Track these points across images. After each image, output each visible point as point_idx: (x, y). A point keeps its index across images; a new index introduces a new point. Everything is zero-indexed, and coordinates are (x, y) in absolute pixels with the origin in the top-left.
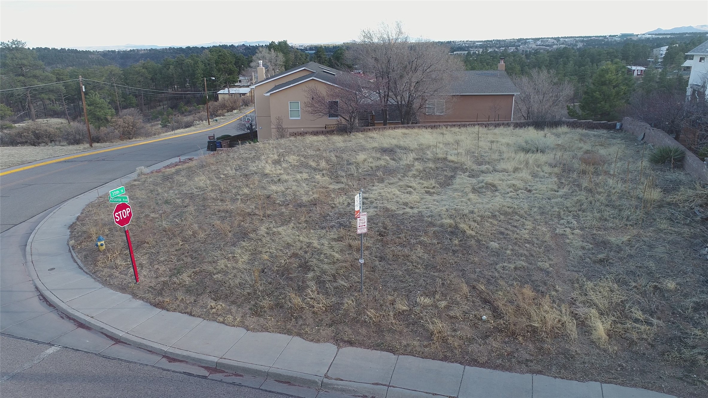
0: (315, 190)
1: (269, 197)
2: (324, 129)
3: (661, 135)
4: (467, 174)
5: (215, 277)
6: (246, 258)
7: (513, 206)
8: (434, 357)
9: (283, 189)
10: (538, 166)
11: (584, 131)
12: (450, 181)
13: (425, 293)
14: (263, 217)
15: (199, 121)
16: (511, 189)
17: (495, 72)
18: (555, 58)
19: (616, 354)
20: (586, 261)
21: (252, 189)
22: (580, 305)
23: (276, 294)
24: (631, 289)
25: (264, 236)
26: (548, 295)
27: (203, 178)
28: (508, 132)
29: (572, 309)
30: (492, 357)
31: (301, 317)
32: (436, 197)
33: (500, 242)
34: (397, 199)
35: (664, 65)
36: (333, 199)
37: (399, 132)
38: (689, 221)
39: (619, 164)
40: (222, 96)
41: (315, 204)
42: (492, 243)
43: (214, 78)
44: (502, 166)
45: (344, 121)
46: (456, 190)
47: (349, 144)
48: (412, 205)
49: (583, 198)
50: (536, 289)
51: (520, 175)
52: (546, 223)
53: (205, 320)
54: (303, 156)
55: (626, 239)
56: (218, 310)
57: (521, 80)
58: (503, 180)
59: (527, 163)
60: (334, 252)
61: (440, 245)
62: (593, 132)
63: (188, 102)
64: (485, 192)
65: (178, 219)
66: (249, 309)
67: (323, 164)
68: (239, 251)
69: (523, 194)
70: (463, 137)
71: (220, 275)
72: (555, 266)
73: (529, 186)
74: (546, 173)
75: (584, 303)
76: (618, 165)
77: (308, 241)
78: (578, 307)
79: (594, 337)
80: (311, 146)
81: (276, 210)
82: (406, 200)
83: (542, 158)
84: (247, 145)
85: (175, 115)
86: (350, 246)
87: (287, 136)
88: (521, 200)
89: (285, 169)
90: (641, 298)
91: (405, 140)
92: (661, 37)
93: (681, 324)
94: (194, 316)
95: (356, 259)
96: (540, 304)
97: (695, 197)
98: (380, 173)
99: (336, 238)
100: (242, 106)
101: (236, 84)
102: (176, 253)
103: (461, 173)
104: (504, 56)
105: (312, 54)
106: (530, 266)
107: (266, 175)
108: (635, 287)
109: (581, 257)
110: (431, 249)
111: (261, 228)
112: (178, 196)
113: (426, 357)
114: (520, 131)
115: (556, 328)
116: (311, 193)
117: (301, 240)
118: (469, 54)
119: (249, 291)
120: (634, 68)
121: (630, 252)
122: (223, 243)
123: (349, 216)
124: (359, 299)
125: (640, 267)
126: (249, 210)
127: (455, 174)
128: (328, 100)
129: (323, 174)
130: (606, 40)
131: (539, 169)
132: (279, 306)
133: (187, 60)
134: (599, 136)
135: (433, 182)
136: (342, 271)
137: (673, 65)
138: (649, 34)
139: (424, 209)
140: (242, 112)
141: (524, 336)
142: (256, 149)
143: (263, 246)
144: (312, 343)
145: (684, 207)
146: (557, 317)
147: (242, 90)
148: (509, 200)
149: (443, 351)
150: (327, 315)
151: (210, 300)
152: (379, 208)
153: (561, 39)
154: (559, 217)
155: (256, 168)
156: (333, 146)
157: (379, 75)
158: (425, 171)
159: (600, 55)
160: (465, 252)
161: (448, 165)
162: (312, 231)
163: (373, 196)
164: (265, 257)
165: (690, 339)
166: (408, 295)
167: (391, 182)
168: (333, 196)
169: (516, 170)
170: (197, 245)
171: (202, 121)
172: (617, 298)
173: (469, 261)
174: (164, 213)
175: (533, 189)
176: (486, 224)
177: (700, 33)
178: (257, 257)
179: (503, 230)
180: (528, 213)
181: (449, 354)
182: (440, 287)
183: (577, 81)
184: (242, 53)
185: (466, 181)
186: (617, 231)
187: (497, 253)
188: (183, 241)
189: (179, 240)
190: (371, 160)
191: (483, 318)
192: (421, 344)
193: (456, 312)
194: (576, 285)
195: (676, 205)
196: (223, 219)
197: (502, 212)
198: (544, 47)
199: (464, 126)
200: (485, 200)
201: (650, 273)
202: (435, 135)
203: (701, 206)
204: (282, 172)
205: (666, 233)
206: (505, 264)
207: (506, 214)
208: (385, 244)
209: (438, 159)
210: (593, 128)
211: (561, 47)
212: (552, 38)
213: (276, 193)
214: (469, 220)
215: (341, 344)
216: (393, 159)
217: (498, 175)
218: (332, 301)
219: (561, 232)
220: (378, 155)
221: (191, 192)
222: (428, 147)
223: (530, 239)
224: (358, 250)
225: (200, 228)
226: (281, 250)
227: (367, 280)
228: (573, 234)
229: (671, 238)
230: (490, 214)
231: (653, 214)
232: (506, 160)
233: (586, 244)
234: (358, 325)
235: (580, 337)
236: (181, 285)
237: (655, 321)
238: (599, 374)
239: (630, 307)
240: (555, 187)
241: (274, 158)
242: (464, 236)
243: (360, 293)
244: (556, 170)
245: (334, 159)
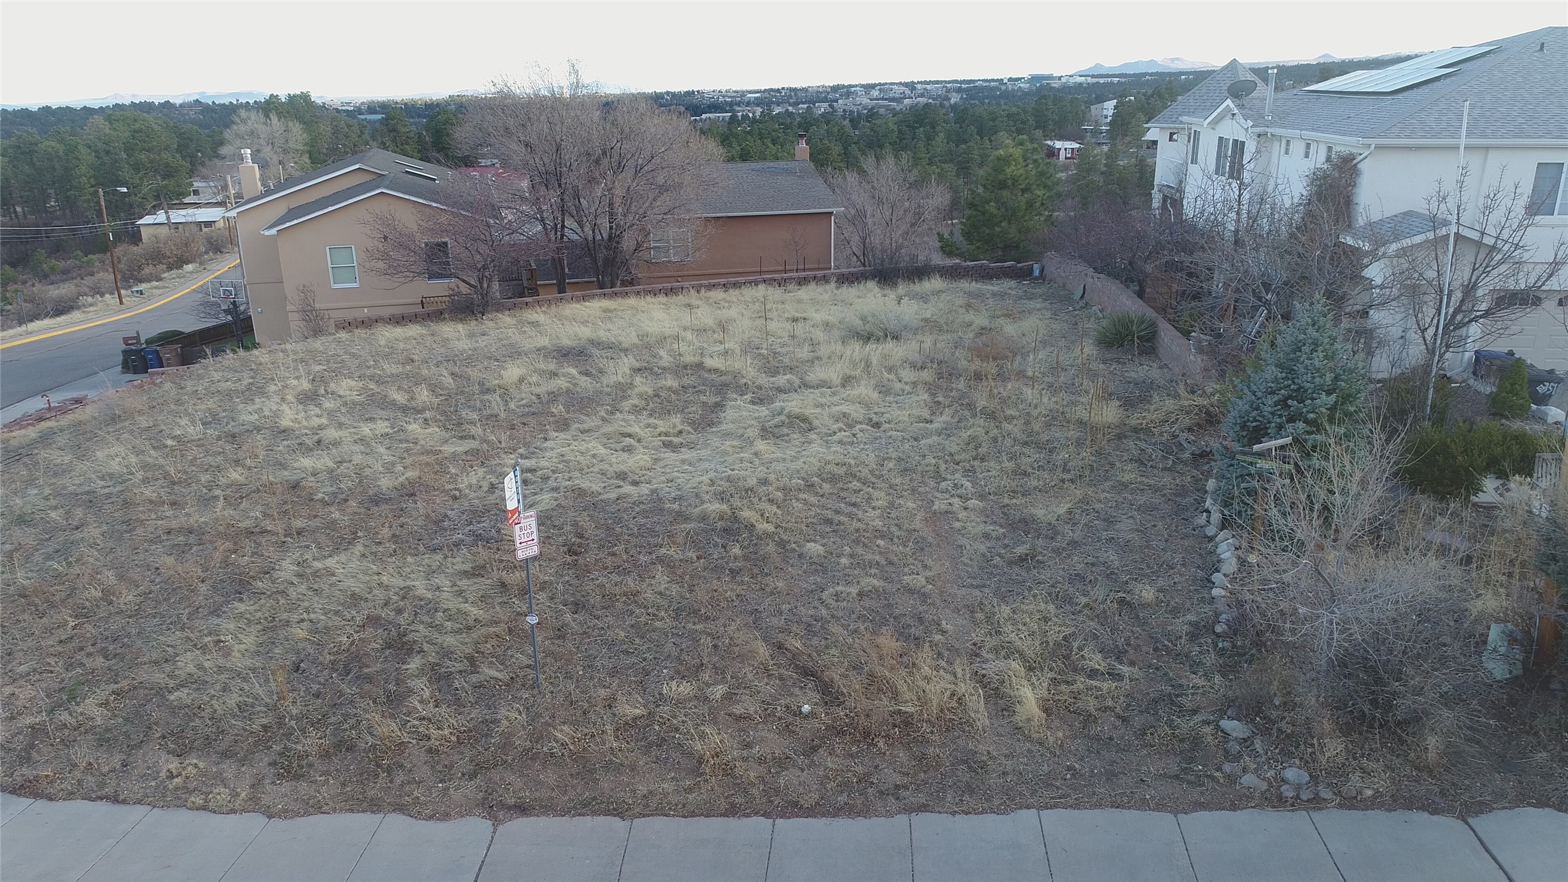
0: (408, 461)
1: (295, 486)
2: (419, 309)
3: (1113, 288)
4: (748, 397)
5: (172, 698)
6: (250, 640)
7: (846, 460)
8: (708, 812)
9: (331, 464)
10: (890, 370)
11: (975, 286)
12: (714, 415)
13: (678, 672)
14: (285, 536)
15: (93, 296)
16: (840, 425)
17: (791, 165)
18: (908, 127)
19: (1061, 746)
20: (995, 562)
21: (249, 469)
22: (990, 656)
23: (332, 720)
24: (1080, 612)
25: (292, 583)
26: (928, 644)
27: (119, 449)
28: (826, 296)
29: (975, 667)
30: (827, 791)
31: (401, 766)
32: (686, 454)
33: (825, 541)
34: (601, 467)
35: (1112, 138)
36: (454, 479)
37: (596, 306)
38: (1170, 462)
39: (1041, 355)
40: (151, 230)
41: (413, 495)
42: (810, 545)
43: (125, 190)
44: (818, 374)
45: (464, 289)
46: (727, 435)
47: (482, 342)
48: (636, 478)
49: (980, 431)
50: (902, 634)
51: (856, 392)
52: (913, 490)
53: (156, 809)
54: (371, 378)
55: (1064, 510)
56: (187, 778)
57: (845, 178)
58: (822, 406)
59: (868, 365)
60: (467, 602)
61: (702, 561)
62: (991, 288)
63: (58, 249)
64: (788, 435)
65: (59, 562)
66: (270, 764)
67: (423, 395)
68: (232, 626)
69: (864, 433)
70: (733, 312)
71: (186, 691)
72: (936, 579)
73: (876, 413)
74: (906, 383)
75: (995, 650)
76: (1040, 357)
77: (402, 584)
78: (986, 661)
79: (1019, 719)
80: (390, 353)
81: (315, 516)
82: (622, 467)
83: (897, 351)
84: (229, 358)
85: (24, 283)
86: (503, 584)
87: (330, 331)
88: (862, 446)
89: (331, 413)
90: (1098, 627)
91: (609, 326)
92: (1102, 81)
93: (1170, 668)
94: (124, 802)
95: (519, 614)
96: (914, 664)
97: (1179, 413)
98: (558, 409)
99: (470, 569)
100: (207, 253)
101: (186, 201)
102: (60, 649)
103: (735, 396)
104: (806, 125)
105: (375, 122)
106: (889, 587)
107: (284, 431)
108: (1087, 605)
109: (984, 555)
110: (684, 573)
111: (284, 563)
112: (53, 502)
113: (693, 815)
114: (850, 292)
115: (948, 710)
116: (399, 468)
117: (386, 583)
118: (733, 118)
119: (265, 721)
120: (1058, 144)
121: (1071, 534)
122: (187, 611)
123: (496, 515)
124: (533, 706)
125: (1093, 565)
126: (247, 523)
127: (724, 398)
128: (422, 240)
129: (426, 420)
130: (1003, 88)
131: (892, 377)
132: (344, 746)
133: (47, 143)
134: (1002, 296)
135: (677, 419)
136: (489, 646)
137: (1128, 139)
138: (1081, 76)
139: (664, 482)
140: (207, 266)
141: (887, 736)
142: (253, 366)
143: (293, 607)
144: (431, 823)
145: (1161, 435)
146: (949, 686)
147: (204, 215)
148: (838, 449)
149: (726, 794)
150: (462, 753)
151: (164, 756)
152: (562, 490)
153: (919, 86)
154: (938, 477)
155: (256, 416)
156: (443, 350)
157: (538, 179)
158: (657, 396)
159: (994, 120)
160: (756, 571)
161: (706, 379)
162: (409, 559)
163: (547, 463)
164: (300, 632)
165: (1187, 695)
166: (643, 680)
167: (586, 426)
168: (453, 471)
169: (847, 381)
170: (116, 624)
171: (102, 295)
172: (1055, 633)
173: (768, 589)
174: (16, 550)
175: (882, 420)
176: (795, 505)
177: (1170, 74)
178: (278, 635)
179: (829, 514)
180: (877, 473)
181: (738, 800)
182: (709, 654)
183: (954, 173)
184: (194, 122)
185: (748, 414)
186: (1046, 495)
187: (821, 567)
188: (76, 617)
189: (65, 615)
190: (535, 378)
191: (803, 710)
192: (678, 786)
193: (747, 705)
194: (980, 616)
195: (1148, 431)
196: (181, 551)
197: (825, 476)
198: (886, 103)
199: (736, 285)
200: (788, 452)
201: (1110, 575)
202: (674, 311)
203: (1190, 430)
204: (324, 421)
205: (1133, 492)
206: (840, 588)
207: (833, 479)
208: (582, 572)
209: (685, 367)
210: (991, 278)
211: (918, 103)
212: (900, 83)
213: (314, 474)
214: (760, 499)
215: (501, 815)
216: (587, 374)
217: (812, 396)
218: (471, 719)
219: (944, 507)
220: (552, 366)
221: (87, 489)
222: (662, 340)
223: (885, 529)
224: (524, 592)
225: (121, 577)
226: (337, 613)
227: (548, 660)
228: (966, 509)
229: (1142, 499)
230: (802, 483)
231: (1109, 454)
232: (825, 360)
233: (992, 528)
234: (537, 765)
235: (994, 721)
236: (83, 727)
237: (1125, 669)
238: (1034, 793)
239: (1080, 649)
240: (926, 414)
241: (300, 389)
242: (752, 536)
243: (535, 692)
244: (926, 375)
245: (448, 380)
